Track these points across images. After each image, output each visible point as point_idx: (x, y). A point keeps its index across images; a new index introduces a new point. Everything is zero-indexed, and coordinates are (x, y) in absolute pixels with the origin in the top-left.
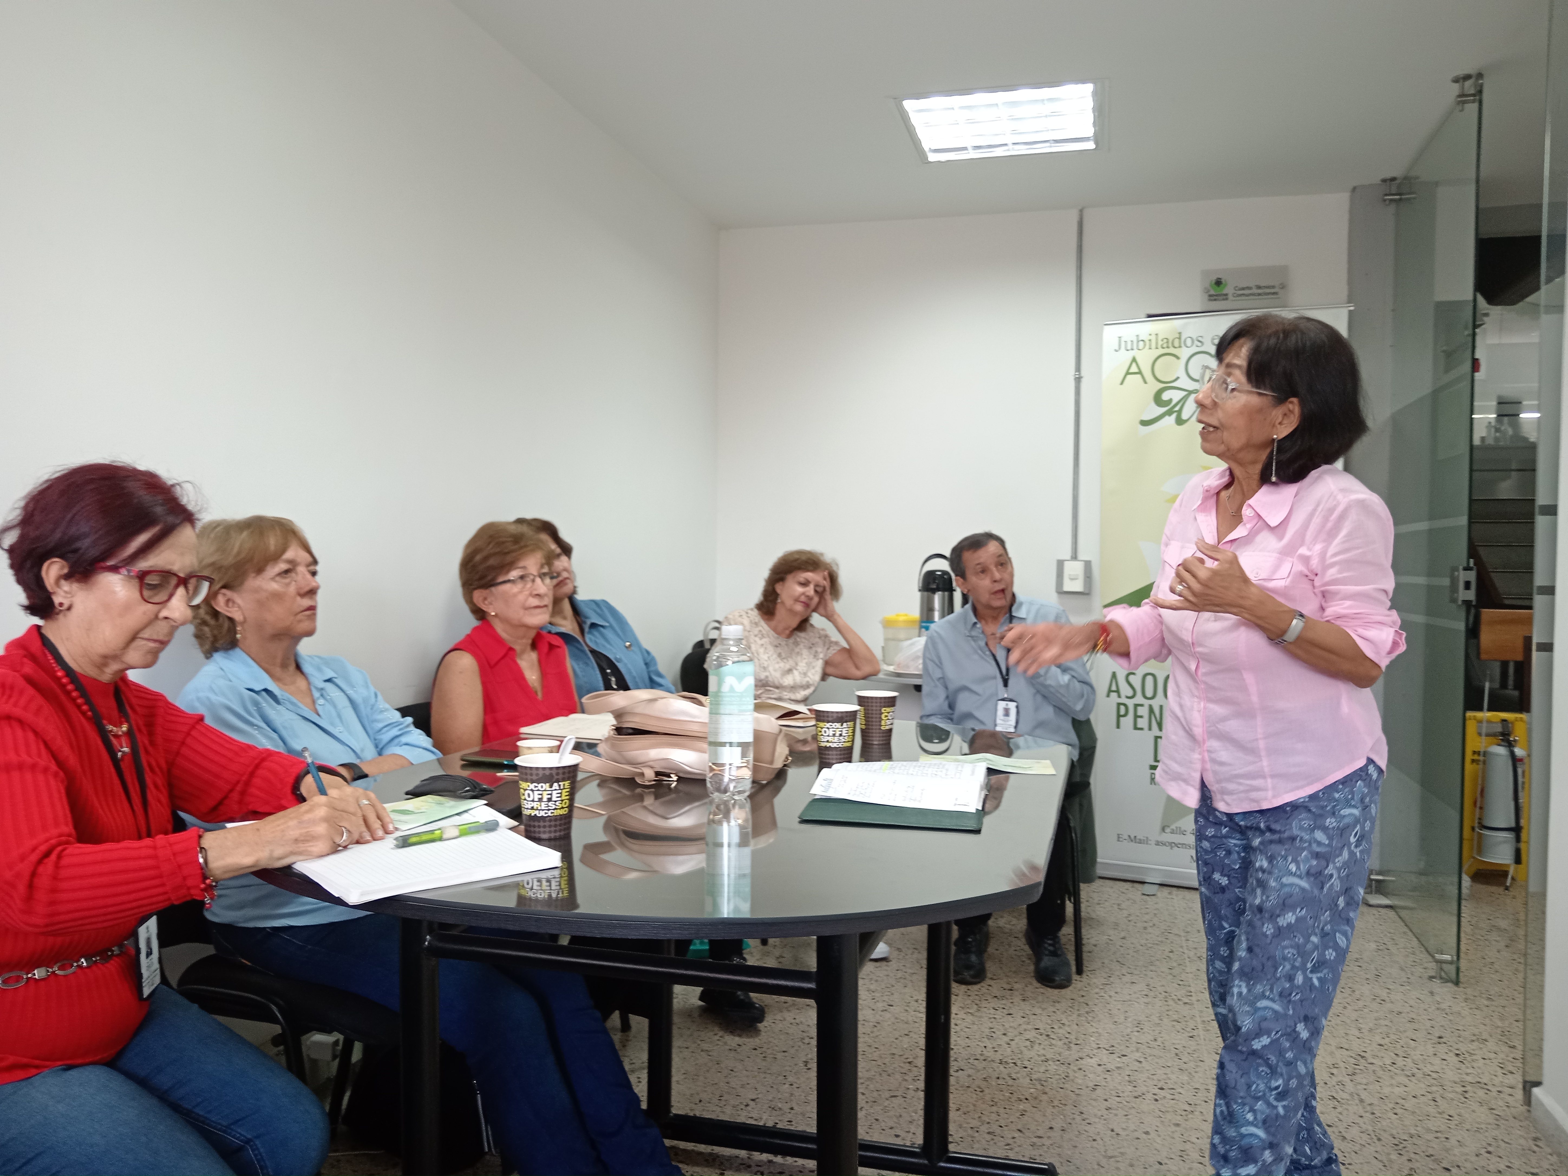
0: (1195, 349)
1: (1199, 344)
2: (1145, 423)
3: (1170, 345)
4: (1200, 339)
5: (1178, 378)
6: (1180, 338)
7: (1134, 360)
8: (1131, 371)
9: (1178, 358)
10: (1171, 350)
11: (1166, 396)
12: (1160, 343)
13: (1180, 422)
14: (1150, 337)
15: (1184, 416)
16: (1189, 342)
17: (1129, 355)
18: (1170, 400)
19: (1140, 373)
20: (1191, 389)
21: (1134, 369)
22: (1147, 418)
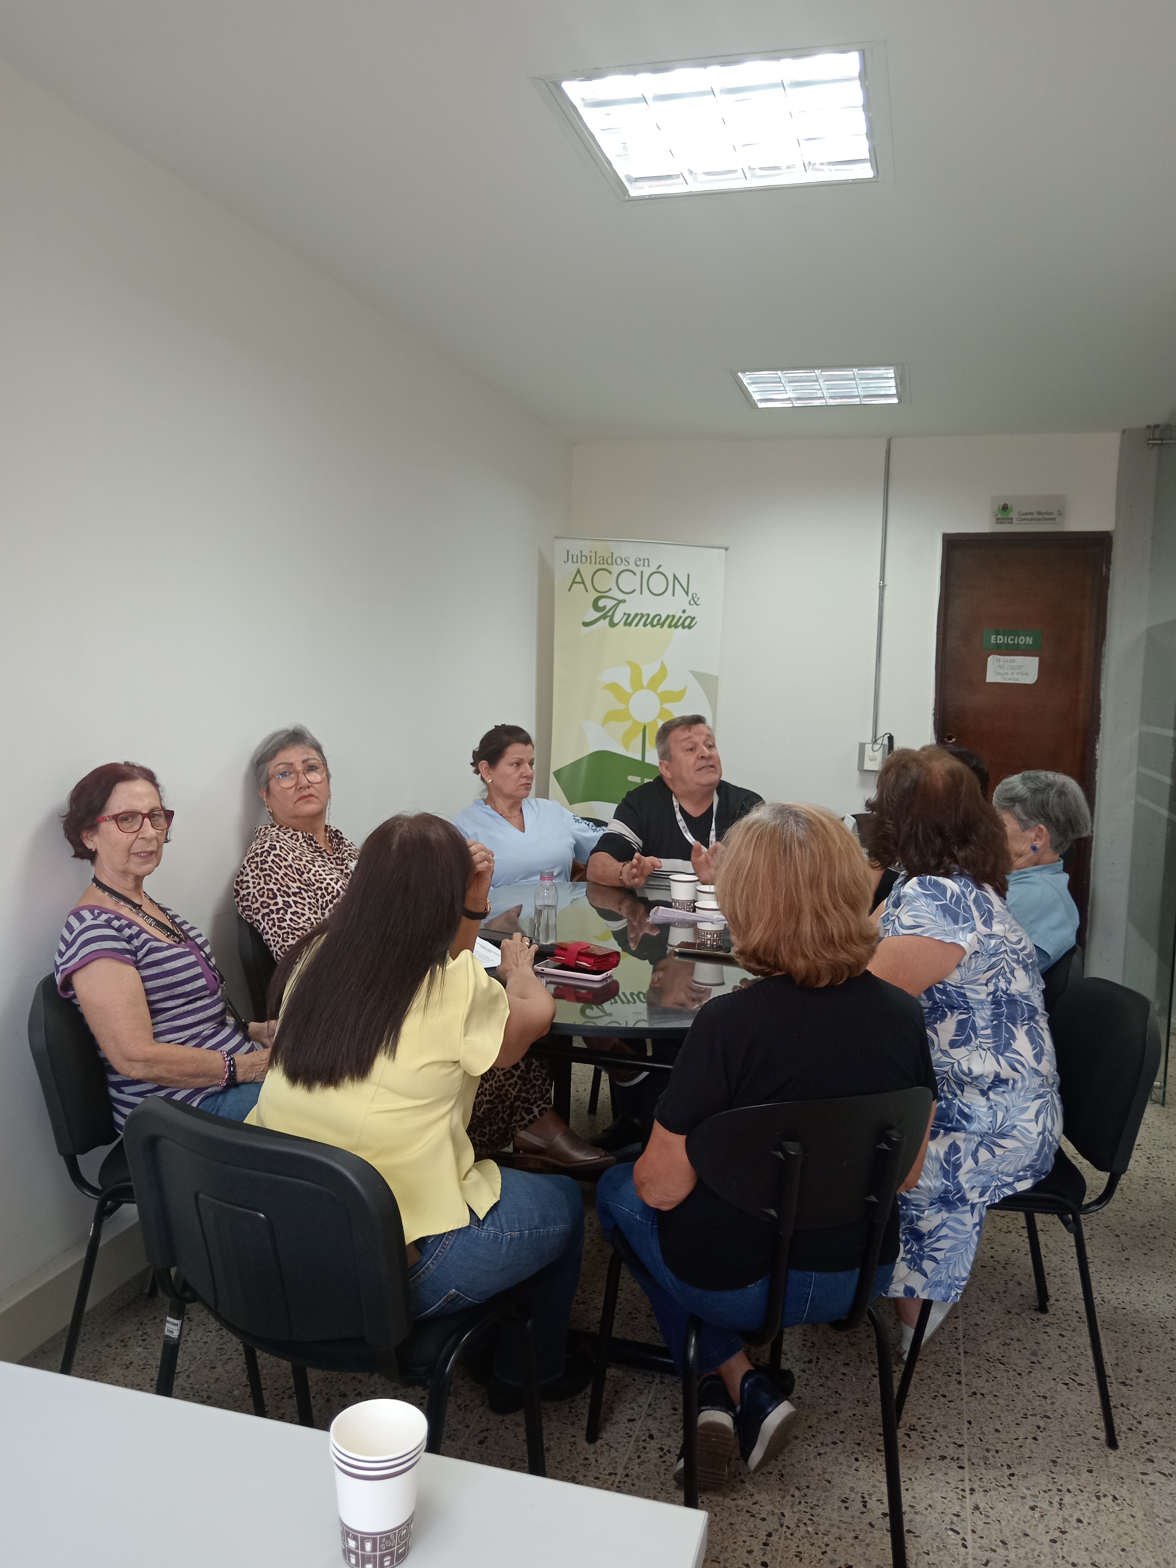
0: (623, 567)
1: (627, 563)
2: (586, 624)
3: (605, 562)
4: (627, 559)
5: (610, 589)
6: (612, 558)
7: (578, 571)
8: (576, 581)
9: (610, 573)
10: (606, 566)
11: (601, 603)
12: (598, 560)
13: (612, 624)
14: (590, 554)
15: (616, 620)
16: (619, 561)
17: (575, 567)
18: (605, 607)
19: (583, 582)
20: (620, 599)
21: (578, 579)
22: (588, 620)
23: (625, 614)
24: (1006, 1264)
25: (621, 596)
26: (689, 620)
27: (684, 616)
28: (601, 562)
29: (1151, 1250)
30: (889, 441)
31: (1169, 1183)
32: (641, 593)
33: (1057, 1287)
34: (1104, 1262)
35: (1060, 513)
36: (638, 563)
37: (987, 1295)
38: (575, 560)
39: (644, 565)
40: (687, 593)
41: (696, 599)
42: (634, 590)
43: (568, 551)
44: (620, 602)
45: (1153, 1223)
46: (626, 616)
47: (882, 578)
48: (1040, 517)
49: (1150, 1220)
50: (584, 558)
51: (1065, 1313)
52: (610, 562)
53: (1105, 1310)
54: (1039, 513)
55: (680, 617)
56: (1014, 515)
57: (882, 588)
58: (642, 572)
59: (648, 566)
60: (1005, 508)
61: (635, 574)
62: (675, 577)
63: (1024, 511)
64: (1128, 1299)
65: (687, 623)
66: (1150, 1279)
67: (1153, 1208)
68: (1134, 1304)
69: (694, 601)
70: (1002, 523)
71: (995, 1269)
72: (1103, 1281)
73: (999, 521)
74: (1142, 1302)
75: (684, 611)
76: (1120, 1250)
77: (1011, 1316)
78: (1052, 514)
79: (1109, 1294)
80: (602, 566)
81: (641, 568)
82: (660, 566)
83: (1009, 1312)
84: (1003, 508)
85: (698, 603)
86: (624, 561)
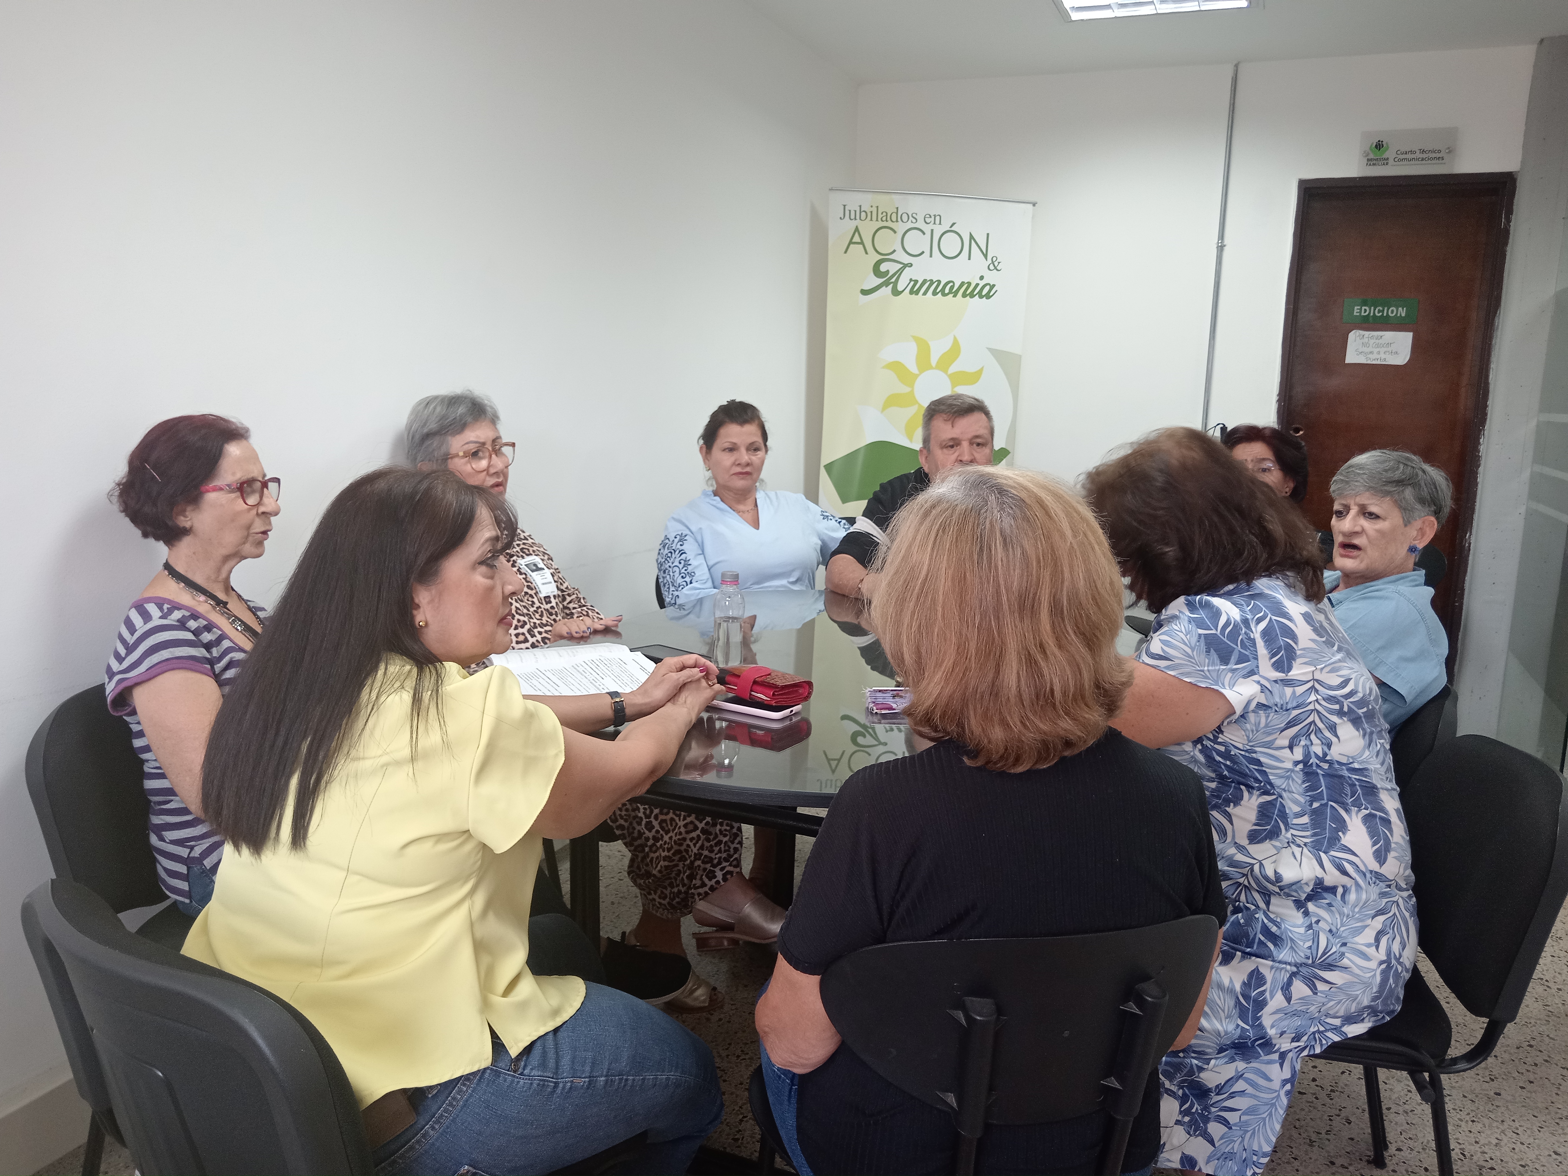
0: (909, 225)
1: (914, 221)
2: (865, 292)
3: (889, 219)
4: (914, 215)
5: (894, 251)
6: (897, 213)
7: (857, 230)
8: (853, 241)
9: (895, 232)
10: (889, 224)
11: (883, 267)
12: (880, 216)
13: (896, 293)
14: (871, 209)
15: (900, 288)
16: (905, 218)
17: (854, 224)
18: (888, 271)
19: (862, 243)
20: (906, 262)
21: (857, 239)
22: (867, 287)
23: (911, 280)
24: (1332, 1091)
25: (907, 259)
26: (987, 288)
27: (982, 283)
28: (884, 219)
29: (1531, 1082)
30: (1236, 66)
31: (1554, 987)
32: (931, 256)
33: (1399, 1130)
34: (1465, 1096)
35: (1450, 151)
36: (928, 220)
37: (1304, 1135)
38: (853, 217)
39: (935, 223)
40: (986, 256)
41: (996, 263)
42: (923, 252)
43: (845, 206)
44: (906, 266)
45: (1532, 1043)
46: (912, 283)
47: (1221, 236)
48: (1425, 156)
49: (1529, 1038)
50: (863, 214)
51: (1410, 1170)
52: (894, 219)
53: (1466, 1168)
54: (1423, 151)
55: (977, 285)
56: (1390, 154)
57: (1221, 248)
58: (932, 230)
59: (940, 224)
60: (1379, 146)
61: (924, 234)
62: (972, 237)
63: (1403, 150)
64: (1498, 1153)
65: (985, 292)
66: (1529, 1126)
67: (1533, 1021)
68: (1507, 1162)
69: (994, 266)
70: (1374, 164)
71: (1317, 1098)
72: (1463, 1124)
73: (1371, 162)
74: (1518, 1160)
75: (982, 278)
76: (1488, 1079)
77: (1334, 1169)
78: (1440, 152)
79: (1471, 1144)
80: (885, 224)
81: (931, 226)
82: (954, 224)
83: (1333, 1163)
84: (1376, 147)
85: (998, 268)
86: (911, 218)
